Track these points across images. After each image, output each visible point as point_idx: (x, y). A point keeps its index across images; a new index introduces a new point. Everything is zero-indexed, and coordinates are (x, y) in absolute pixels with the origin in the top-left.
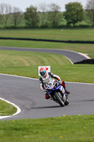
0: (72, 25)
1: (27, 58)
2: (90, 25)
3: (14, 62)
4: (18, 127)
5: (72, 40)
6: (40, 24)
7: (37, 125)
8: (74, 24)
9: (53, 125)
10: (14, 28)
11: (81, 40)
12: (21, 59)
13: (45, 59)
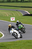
0: (23, 1)
1: (7, 12)
2: (29, 1)
3: (3, 14)
4: (2, 46)
5: (23, 6)
6: (12, 1)
7: (9, 45)
9: (14, 45)
10: (3, 2)
11: (26, 6)
12: (5, 13)
13: (13, 13)
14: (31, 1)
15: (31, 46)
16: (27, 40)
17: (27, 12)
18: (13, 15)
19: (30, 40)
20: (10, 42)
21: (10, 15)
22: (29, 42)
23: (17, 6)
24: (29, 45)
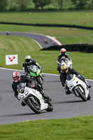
0: (40, 8)
2: (58, 8)
5: (40, 23)
8: (42, 7)
11: (49, 23)
13: (13, 42)
14: (64, 8)
15: (64, 137)
16: (55, 120)
17: (53, 39)
18: (13, 49)
19: (64, 120)
20: (5, 126)
21: (3, 47)
22: (58, 125)
23: (25, 22)
24: (59, 134)
